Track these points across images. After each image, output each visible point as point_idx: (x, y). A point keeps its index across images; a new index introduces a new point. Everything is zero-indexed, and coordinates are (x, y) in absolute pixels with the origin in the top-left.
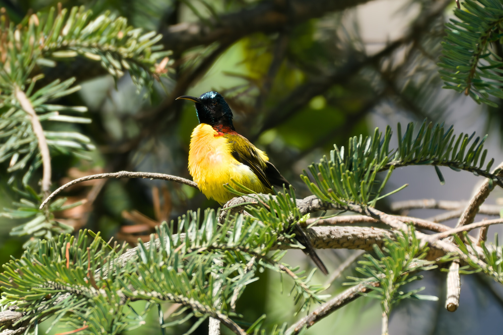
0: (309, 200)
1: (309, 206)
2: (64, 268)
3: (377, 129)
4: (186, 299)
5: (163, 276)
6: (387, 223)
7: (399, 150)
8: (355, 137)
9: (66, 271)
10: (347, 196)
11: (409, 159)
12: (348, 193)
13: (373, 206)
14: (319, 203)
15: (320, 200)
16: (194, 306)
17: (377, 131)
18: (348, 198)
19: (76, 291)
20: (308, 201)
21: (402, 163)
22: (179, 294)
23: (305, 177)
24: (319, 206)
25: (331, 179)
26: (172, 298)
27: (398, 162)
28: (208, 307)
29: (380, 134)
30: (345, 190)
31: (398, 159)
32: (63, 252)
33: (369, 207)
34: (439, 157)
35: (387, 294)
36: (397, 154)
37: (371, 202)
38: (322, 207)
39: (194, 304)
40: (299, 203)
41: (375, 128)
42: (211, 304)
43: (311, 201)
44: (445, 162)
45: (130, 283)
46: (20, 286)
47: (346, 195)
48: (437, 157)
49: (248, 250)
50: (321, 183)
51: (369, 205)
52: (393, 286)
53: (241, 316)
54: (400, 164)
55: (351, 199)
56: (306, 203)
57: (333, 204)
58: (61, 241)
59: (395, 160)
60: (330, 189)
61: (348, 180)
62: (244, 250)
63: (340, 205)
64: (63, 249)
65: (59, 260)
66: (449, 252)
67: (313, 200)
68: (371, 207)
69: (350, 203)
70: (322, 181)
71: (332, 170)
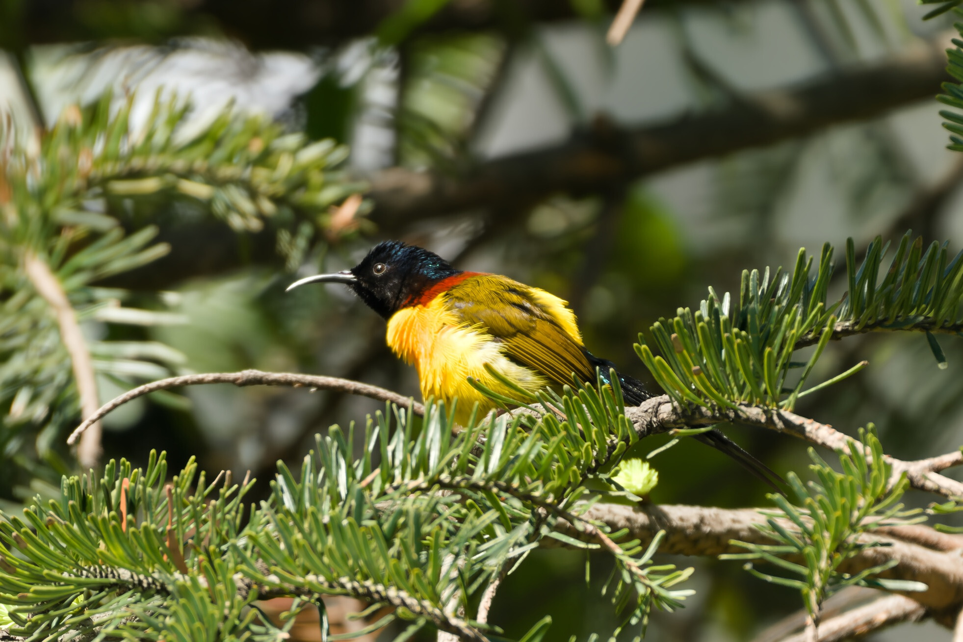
0: (651, 406)
1: (651, 419)
2: (114, 527)
3: (802, 251)
4: (380, 588)
5: (330, 540)
6: (820, 441)
7: (849, 296)
8: (754, 271)
9: (119, 536)
10: (735, 389)
11: (870, 319)
12: (737, 384)
13: (791, 408)
14: (674, 409)
15: (676, 404)
16: (397, 601)
17: (803, 257)
18: (736, 395)
19: (140, 582)
20: (650, 408)
21: (856, 328)
22: (366, 578)
23: (644, 347)
24: (674, 417)
25: (700, 354)
26: (349, 586)
27: (847, 324)
28: (427, 603)
29: (808, 262)
30: (731, 377)
31: (847, 319)
32: (113, 501)
33: (782, 411)
34: (936, 314)
35: (817, 578)
36: (844, 309)
37: (786, 402)
38: (680, 418)
39: (398, 597)
40: (631, 414)
41: (798, 250)
42: (436, 598)
43: (655, 407)
44: (948, 325)
45: (260, 555)
46: (19, 570)
47: (732, 389)
48: (931, 315)
49: (516, 490)
50: (678, 357)
51: (781, 407)
52: (829, 562)
53: (498, 629)
54: (850, 328)
55: (743, 397)
56: (646, 411)
57: (704, 409)
58: (110, 475)
59: (841, 321)
60: (694, 368)
61: (736, 347)
62: (508, 489)
63: (720, 409)
64: (114, 494)
65: (105, 513)
66: (953, 494)
67: (660, 404)
68: (785, 410)
69: (741, 404)
70: (681, 352)
71: (702, 328)
